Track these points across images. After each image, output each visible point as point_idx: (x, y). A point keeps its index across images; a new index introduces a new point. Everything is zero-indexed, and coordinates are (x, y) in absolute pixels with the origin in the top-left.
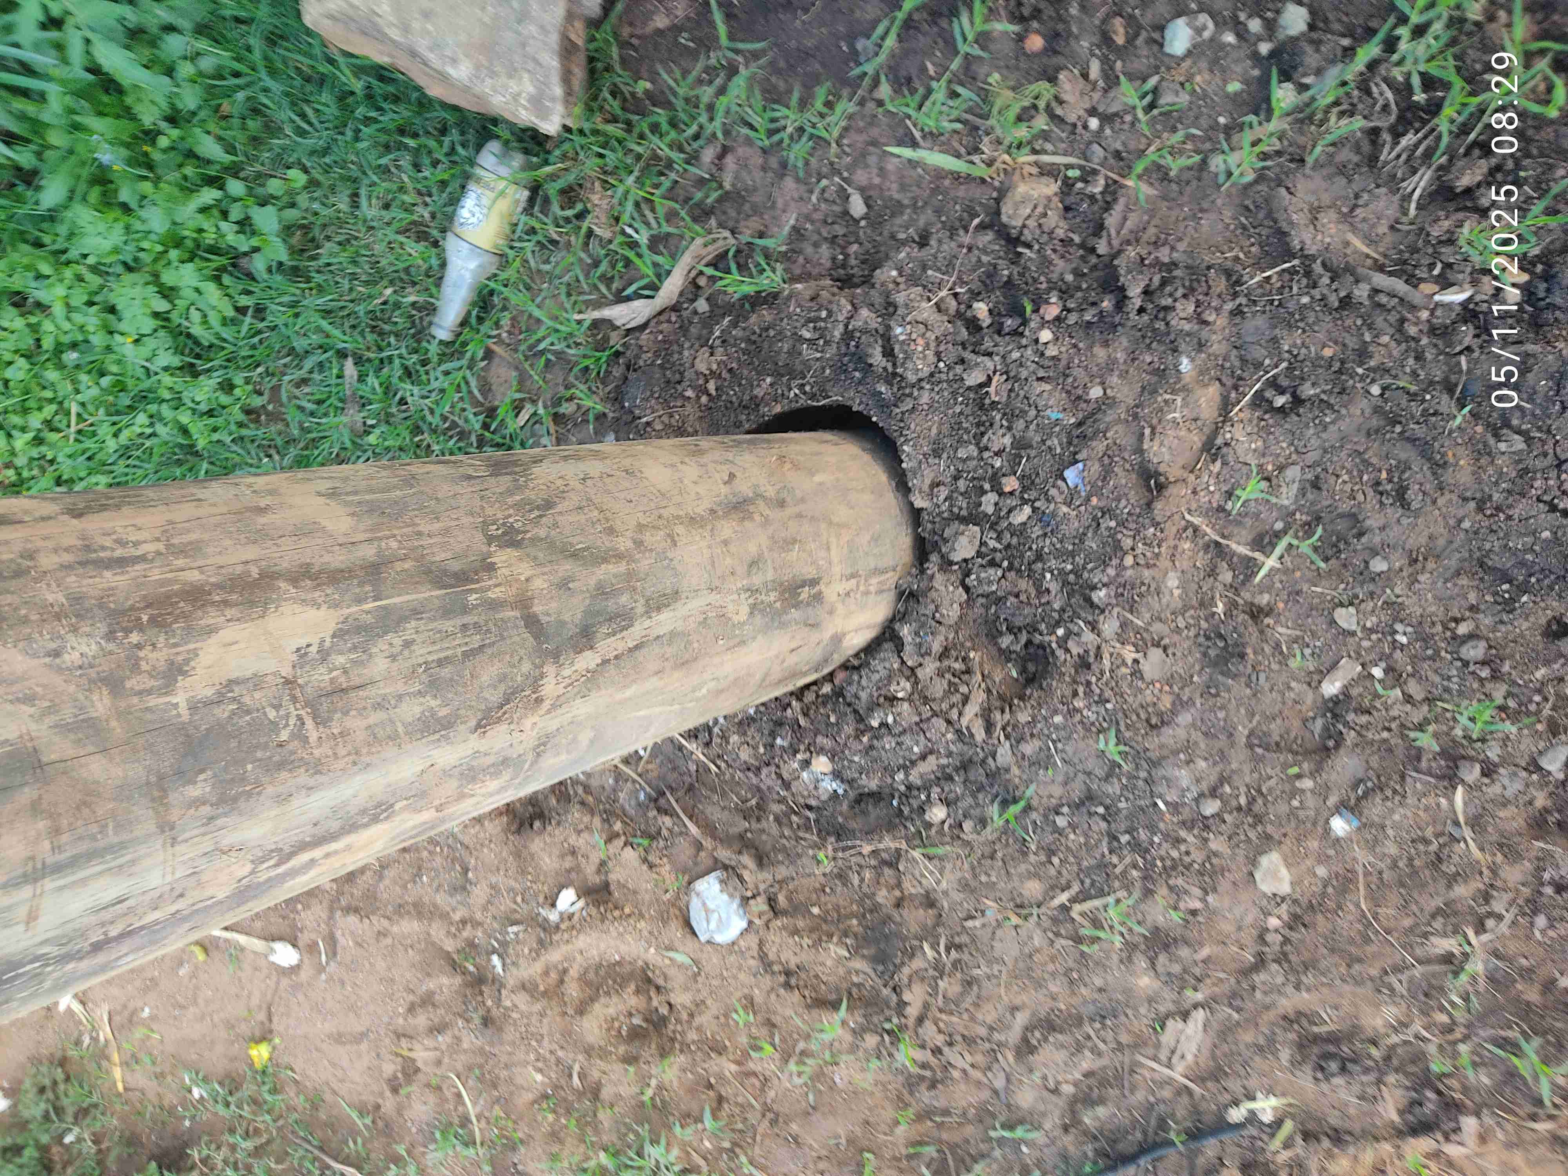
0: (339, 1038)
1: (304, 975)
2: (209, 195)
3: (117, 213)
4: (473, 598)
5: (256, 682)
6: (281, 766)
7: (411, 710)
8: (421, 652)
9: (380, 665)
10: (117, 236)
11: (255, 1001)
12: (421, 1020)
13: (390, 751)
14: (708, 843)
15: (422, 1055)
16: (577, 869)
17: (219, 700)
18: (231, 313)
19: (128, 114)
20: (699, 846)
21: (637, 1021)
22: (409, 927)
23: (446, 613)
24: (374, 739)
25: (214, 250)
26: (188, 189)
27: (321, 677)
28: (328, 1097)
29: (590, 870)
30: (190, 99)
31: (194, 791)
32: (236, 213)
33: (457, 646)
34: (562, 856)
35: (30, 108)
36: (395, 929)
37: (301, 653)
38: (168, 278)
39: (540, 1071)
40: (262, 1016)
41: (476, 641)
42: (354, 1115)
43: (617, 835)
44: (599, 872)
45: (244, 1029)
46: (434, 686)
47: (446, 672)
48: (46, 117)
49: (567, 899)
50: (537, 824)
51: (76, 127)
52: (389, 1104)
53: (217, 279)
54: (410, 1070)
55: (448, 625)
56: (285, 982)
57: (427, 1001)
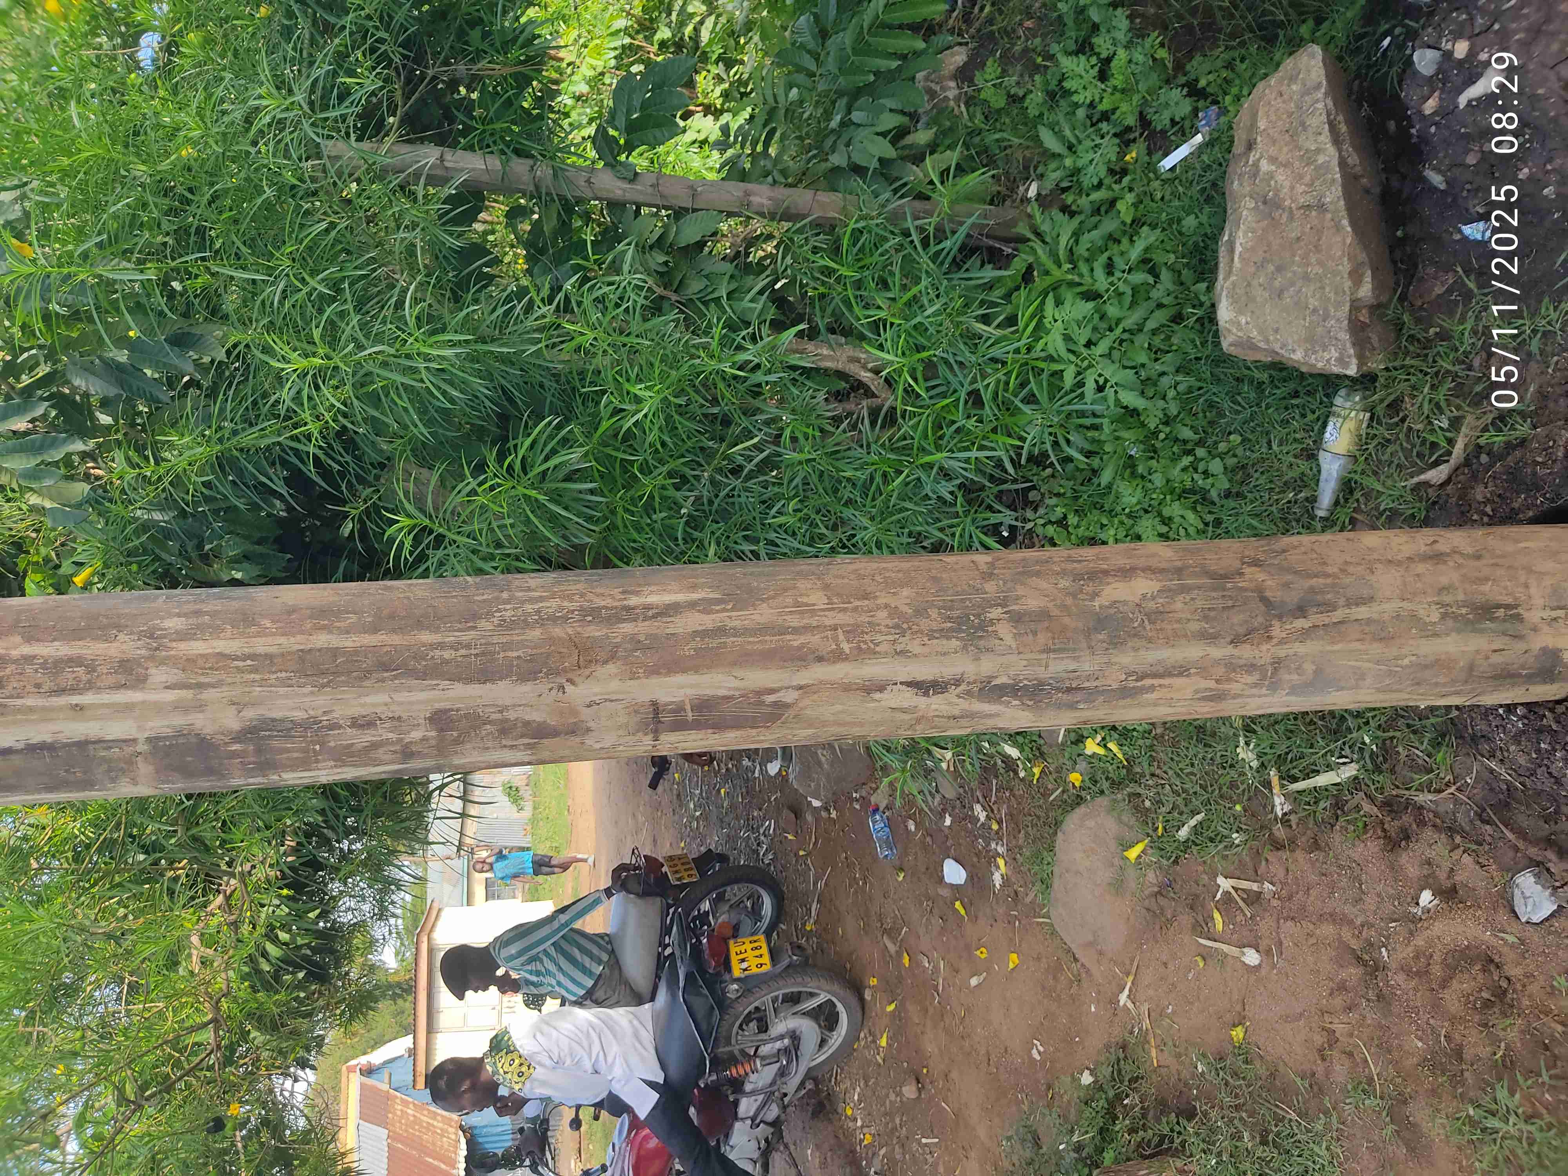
0: (1286, 1018)
1: (1263, 972)
2: (1186, 461)
3: (1139, 480)
4: (1229, 585)
5: (1125, 603)
6: (1135, 635)
7: (1194, 626)
8: (1199, 603)
9: (1179, 605)
10: (1139, 493)
11: (1235, 997)
12: (1338, 1002)
13: (1183, 641)
14: (1521, 844)
15: (1340, 1028)
16: (1432, 875)
17: (1110, 607)
18: (1201, 526)
19: (1143, 425)
20: (1517, 849)
21: (1485, 995)
22: (1327, 930)
23: (1214, 589)
24: (1176, 635)
25: (1192, 491)
26: (1175, 459)
27: (1151, 605)
28: (1281, 1068)
29: (1442, 875)
30: (1173, 410)
31: (1101, 637)
32: (1201, 467)
33: (1220, 604)
34: (1422, 865)
35: (1096, 434)
36: (1318, 932)
37: (1144, 596)
38: (1166, 512)
39: (1420, 1039)
40: (1239, 1008)
41: (1230, 603)
42: (1298, 1081)
43: (1458, 846)
44: (1449, 878)
45: (1228, 1018)
46: (1206, 618)
47: (1212, 614)
48: (1103, 438)
49: (1426, 897)
50: (1403, 843)
51: (1117, 438)
52: (1320, 1069)
53: (1194, 509)
54: (1332, 1040)
55: (1214, 594)
56: (1253, 978)
57: (1342, 987)
